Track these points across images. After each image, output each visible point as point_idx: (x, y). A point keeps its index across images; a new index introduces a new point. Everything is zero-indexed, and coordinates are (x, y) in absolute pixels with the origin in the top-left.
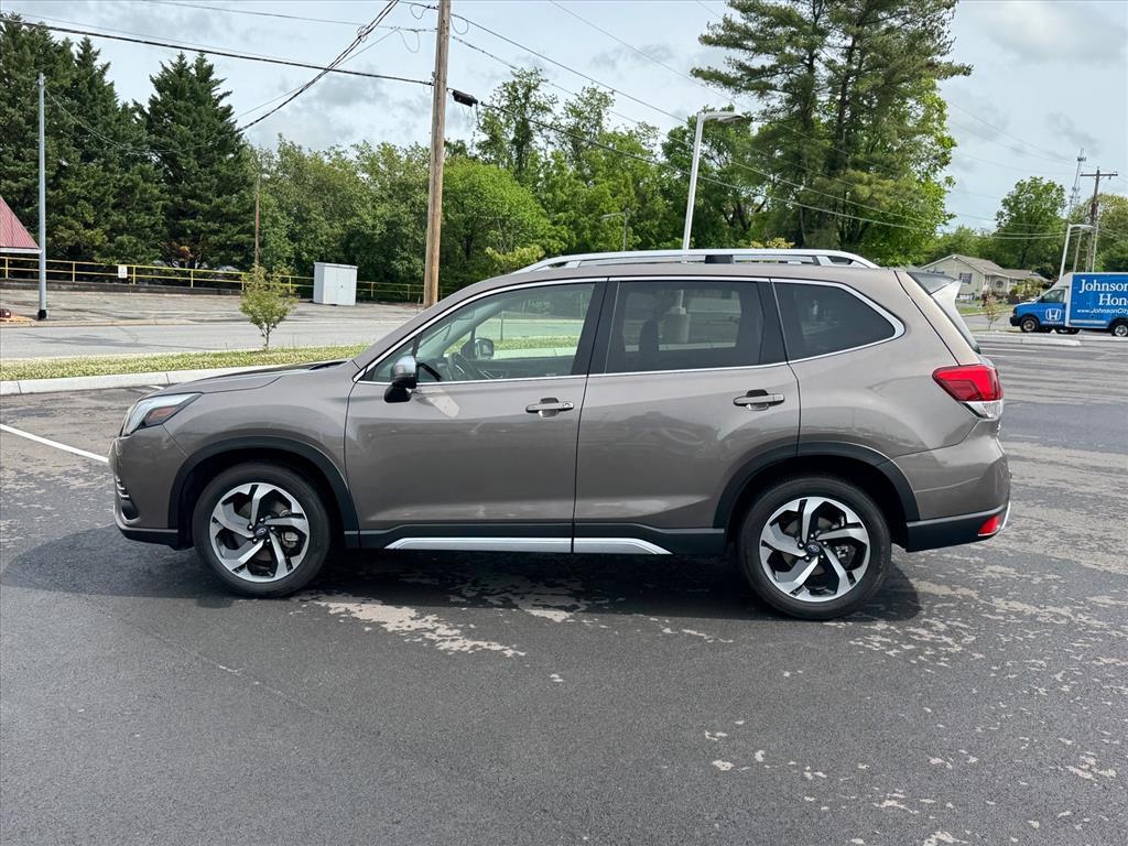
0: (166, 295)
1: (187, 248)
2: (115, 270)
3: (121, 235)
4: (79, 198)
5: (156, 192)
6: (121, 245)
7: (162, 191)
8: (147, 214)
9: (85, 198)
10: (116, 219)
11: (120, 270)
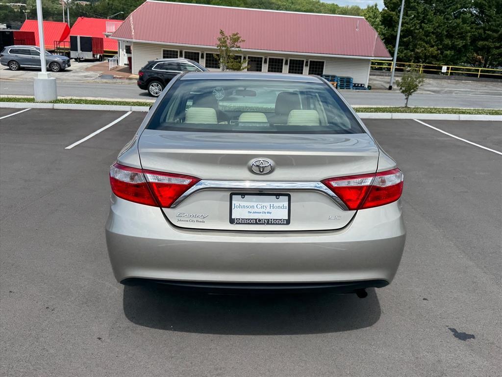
0: (463, 81)
1: (481, 57)
2: (441, 68)
3: (447, 51)
4: (429, 33)
5: (469, 28)
6: (446, 56)
7: (472, 28)
8: (461, 40)
9: (433, 33)
10: (446, 43)
11: (443, 68)
